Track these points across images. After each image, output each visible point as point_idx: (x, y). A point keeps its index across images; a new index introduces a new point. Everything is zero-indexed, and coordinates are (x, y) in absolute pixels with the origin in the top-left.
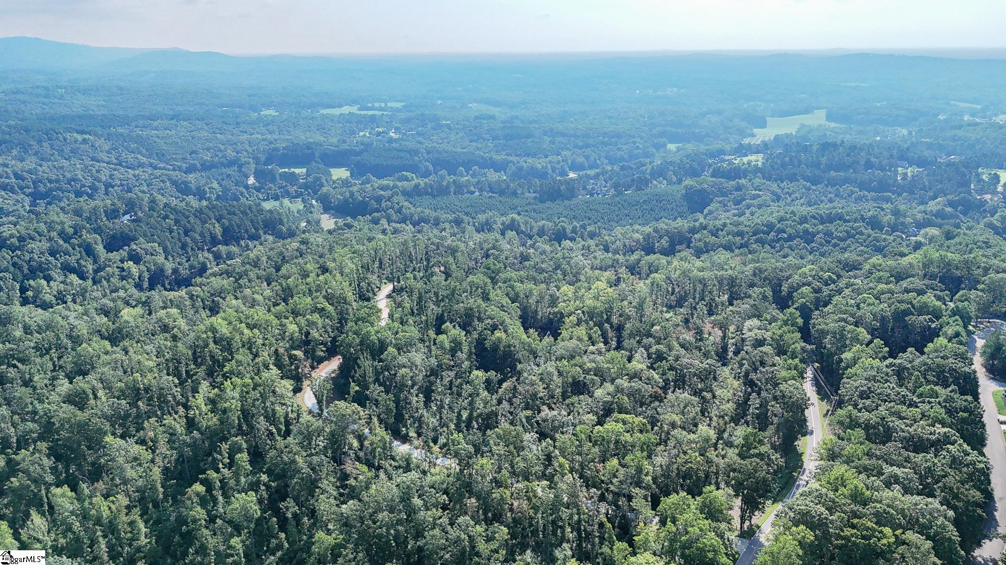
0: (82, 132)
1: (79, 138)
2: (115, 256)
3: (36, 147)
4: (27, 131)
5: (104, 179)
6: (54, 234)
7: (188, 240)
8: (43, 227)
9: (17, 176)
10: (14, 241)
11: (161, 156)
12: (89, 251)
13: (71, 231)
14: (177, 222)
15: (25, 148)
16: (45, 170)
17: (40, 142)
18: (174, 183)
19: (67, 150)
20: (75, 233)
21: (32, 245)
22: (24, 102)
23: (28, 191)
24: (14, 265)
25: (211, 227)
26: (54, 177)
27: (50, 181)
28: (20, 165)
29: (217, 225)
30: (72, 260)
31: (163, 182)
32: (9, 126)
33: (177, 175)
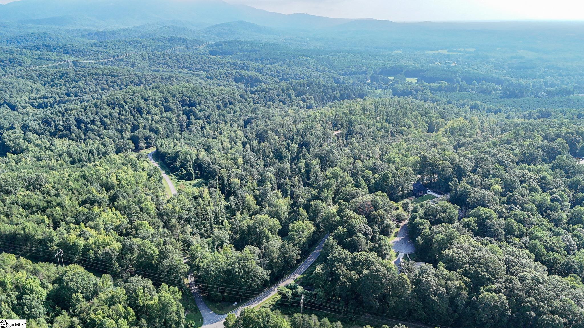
0: (306, 56)
1: (305, 58)
2: (297, 99)
3: (288, 61)
4: (286, 55)
5: (308, 75)
6: (280, 89)
7: (325, 97)
8: (277, 87)
9: (278, 72)
10: (267, 90)
11: (334, 68)
12: (290, 96)
13: (285, 89)
14: (323, 90)
15: (284, 61)
16: (288, 71)
17: (290, 59)
18: (334, 79)
19: (299, 64)
20: (287, 90)
21: (271, 91)
22: (291, 44)
23: (280, 77)
24: (265, 97)
25: (335, 93)
26: (290, 73)
27: (288, 74)
28: (279, 67)
29: (338, 93)
30: (283, 98)
31: (330, 78)
32: (281, 53)
33: (336, 75)
